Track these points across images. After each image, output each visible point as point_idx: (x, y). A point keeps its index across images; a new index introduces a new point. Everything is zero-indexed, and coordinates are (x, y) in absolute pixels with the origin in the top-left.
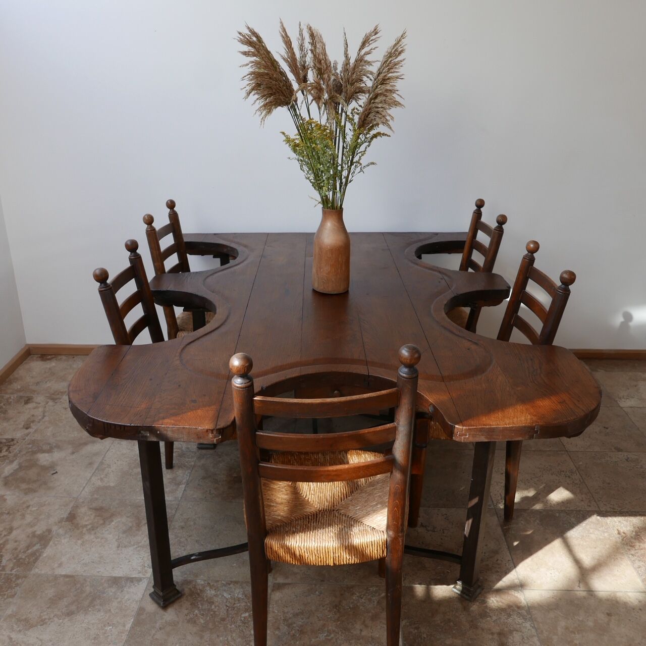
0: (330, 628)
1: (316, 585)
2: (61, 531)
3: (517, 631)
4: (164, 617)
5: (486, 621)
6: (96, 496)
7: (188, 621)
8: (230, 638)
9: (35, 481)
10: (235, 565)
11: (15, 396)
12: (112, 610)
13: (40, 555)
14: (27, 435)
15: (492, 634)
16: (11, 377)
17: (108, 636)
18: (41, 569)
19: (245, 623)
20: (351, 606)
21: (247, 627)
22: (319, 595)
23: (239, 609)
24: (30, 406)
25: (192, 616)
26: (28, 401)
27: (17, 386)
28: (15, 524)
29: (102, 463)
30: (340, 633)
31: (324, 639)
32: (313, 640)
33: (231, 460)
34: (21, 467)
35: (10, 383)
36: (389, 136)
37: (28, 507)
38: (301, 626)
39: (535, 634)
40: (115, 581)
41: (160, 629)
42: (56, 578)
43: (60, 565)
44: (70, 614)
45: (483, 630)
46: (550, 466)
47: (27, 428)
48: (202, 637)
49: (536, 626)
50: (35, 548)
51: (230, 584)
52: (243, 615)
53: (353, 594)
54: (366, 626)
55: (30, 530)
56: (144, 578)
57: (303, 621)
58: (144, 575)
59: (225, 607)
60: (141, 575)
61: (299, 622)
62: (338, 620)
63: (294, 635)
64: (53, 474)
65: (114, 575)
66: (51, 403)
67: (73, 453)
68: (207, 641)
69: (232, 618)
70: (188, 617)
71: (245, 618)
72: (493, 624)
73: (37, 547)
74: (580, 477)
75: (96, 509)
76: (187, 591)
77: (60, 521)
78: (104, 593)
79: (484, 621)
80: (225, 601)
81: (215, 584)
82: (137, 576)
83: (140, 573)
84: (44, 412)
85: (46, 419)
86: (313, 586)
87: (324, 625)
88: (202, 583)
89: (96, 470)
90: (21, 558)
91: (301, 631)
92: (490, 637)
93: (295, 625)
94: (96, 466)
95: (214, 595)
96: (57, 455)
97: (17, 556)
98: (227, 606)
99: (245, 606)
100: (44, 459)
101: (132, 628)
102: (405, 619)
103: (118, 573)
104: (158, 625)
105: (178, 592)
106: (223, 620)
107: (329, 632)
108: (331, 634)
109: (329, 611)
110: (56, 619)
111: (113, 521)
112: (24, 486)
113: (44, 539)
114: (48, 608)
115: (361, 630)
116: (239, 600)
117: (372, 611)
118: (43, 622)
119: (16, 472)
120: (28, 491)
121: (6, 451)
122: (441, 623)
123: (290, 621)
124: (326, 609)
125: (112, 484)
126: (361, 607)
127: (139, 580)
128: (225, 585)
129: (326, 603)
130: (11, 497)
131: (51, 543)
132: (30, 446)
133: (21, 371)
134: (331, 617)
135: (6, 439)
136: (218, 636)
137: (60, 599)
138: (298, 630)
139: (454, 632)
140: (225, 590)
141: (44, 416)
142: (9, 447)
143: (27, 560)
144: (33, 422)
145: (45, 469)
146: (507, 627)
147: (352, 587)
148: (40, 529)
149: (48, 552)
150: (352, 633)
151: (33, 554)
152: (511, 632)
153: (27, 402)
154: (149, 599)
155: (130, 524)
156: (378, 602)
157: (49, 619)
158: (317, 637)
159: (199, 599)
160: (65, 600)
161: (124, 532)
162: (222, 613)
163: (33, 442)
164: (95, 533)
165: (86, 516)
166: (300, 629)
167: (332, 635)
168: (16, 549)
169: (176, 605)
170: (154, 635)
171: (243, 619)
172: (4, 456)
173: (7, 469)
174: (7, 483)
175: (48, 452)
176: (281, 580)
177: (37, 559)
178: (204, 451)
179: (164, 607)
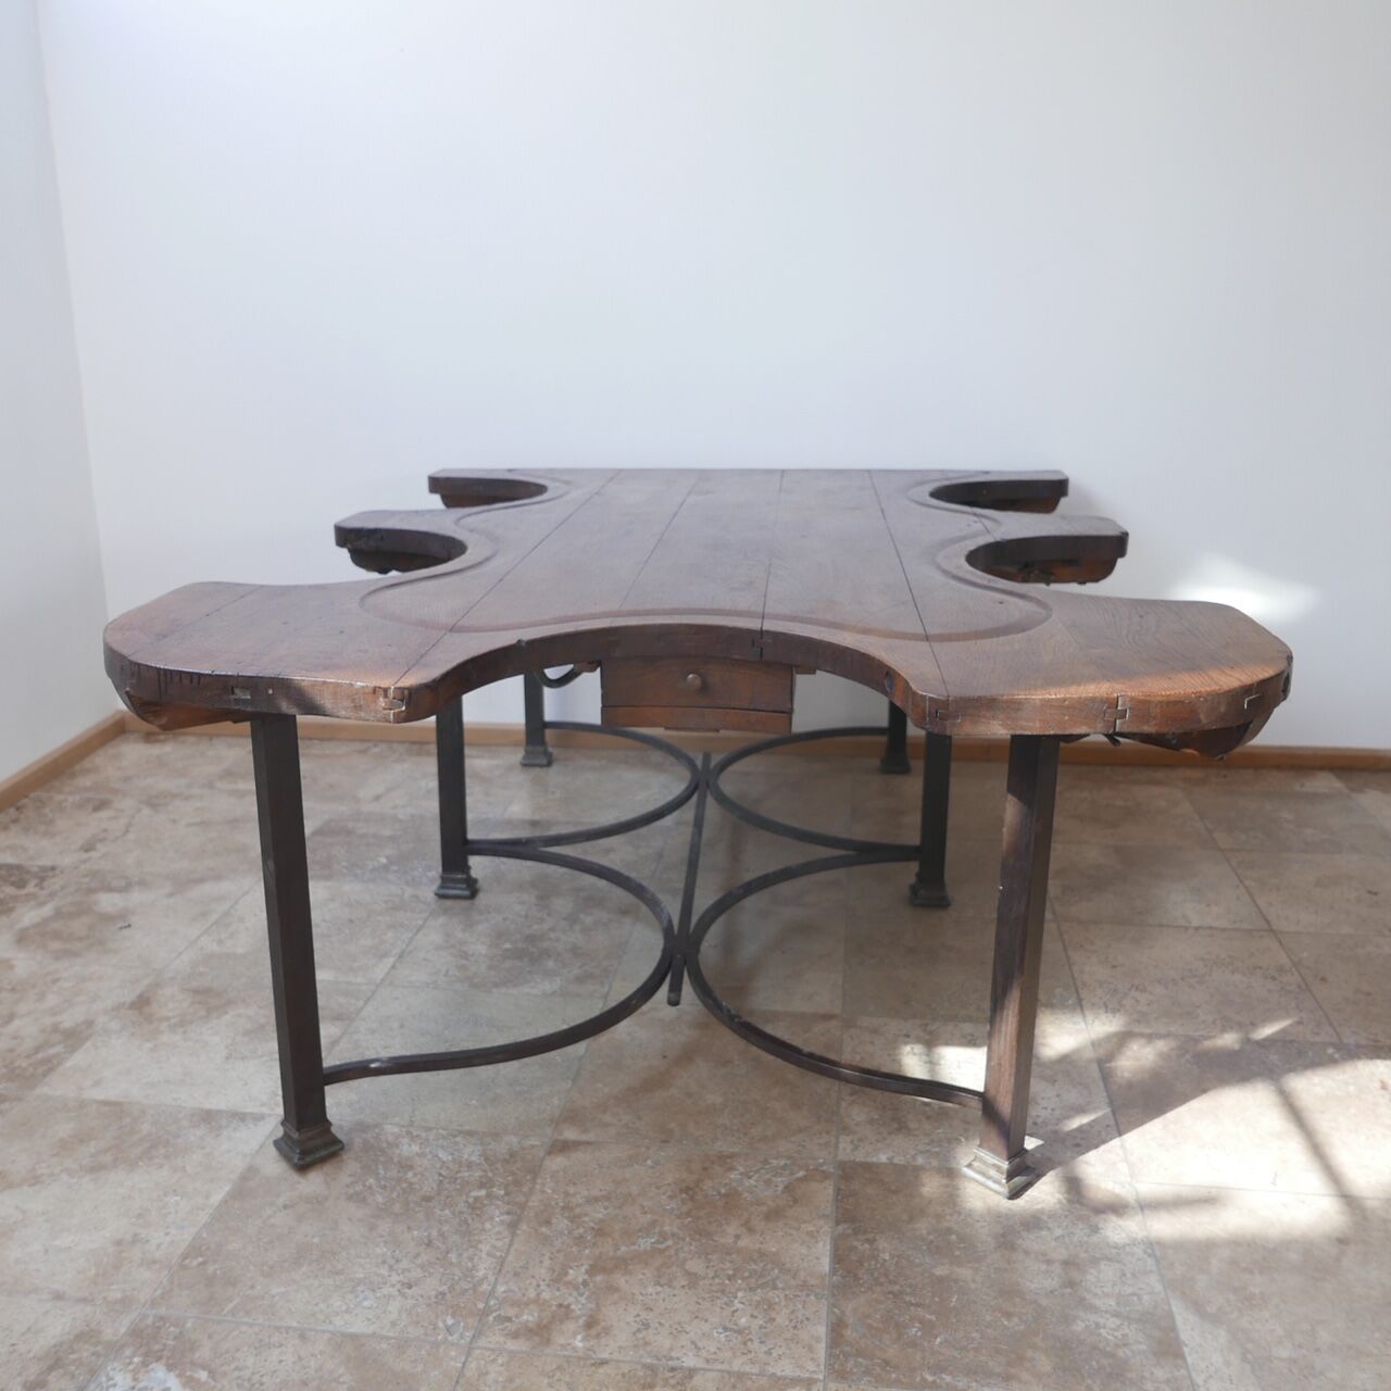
0: (667, 1228)
1: (648, 1148)
2: (114, 1025)
3: (1110, 1260)
4: (299, 1186)
5: (1037, 1237)
6: (201, 969)
7: (350, 1198)
8: (434, 1233)
9: (80, 939)
10: (474, 1102)
11: (78, 797)
12: (188, 1168)
13: (59, 1064)
14: (85, 861)
15: (1049, 1262)
16: (77, 767)
17: (169, 1213)
18: (57, 1088)
19: (473, 1208)
20: (723, 1191)
21: (477, 1215)
22: (652, 1167)
23: (468, 1183)
24: (104, 814)
25: (359, 1188)
26: (101, 805)
27: (85, 781)
28: (22, 1008)
29: (227, 914)
30: (688, 1239)
31: (649, 1248)
32: (623, 1249)
33: (505, 919)
34: (58, 914)
35: (73, 776)
37: (55, 981)
38: (601, 1221)
39: (1154, 1268)
40: (208, 1118)
41: (285, 1207)
42: (82, 1105)
43: (97, 1083)
44: (96, 1169)
45: (1027, 1253)
46: (1230, 957)
47: (87, 851)
48: (372, 1228)
49: (1158, 1254)
50: (52, 1051)
51: (455, 1136)
52: (474, 1194)
53: (732, 1169)
54: (751, 1230)
55: (48, 1021)
56: (270, 1115)
57: (605, 1212)
58: (273, 1109)
59: (436, 1177)
60: (265, 1110)
61: (598, 1213)
62: (688, 1214)
63: (582, 1237)
64: (121, 928)
65: (207, 1106)
66: (146, 811)
67: (171, 895)
68: (382, 1236)
69: (448, 1197)
70: (351, 1191)
71: (476, 1199)
72: (1054, 1243)
73: (58, 1049)
74: (1300, 979)
75: (196, 992)
76: (358, 1142)
77: (118, 1008)
78: (178, 1136)
79: (1031, 1237)
80: (438, 1166)
81: (424, 1135)
82: (255, 1111)
83: (262, 1105)
84: (129, 825)
85: (131, 836)
86: (643, 1149)
87: (653, 1223)
88: (396, 1130)
89: (212, 925)
90: (20, 1067)
91: (599, 1229)
92: (1044, 1267)
93: (586, 1219)
94: (214, 917)
95: (417, 1154)
96: (136, 897)
97: (12, 1063)
98: (440, 1175)
99: (480, 1177)
100: (108, 902)
101: (224, 1202)
102: (845, 1222)
103: (216, 1103)
104: (281, 1201)
105: (336, 1141)
106: (428, 1199)
107: (663, 1237)
108: (665, 1240)
109: (671, 1197)
110: (64, 1177)
111: (226, 1013)
112: (56, 945)
113: (74, 1037)
114: (54, 1156)
115: (737, 1237)
116: (470, 1165)
117: (770, 1203)
118: (35, 1180)
119: (46, 921)
120: (59, 956)
121: (36, 886)
122: (929, 1234)
123: (578, 1211)
124: (664, 1194)
125: (240, 951)
126: (745, 1195)
127: (258, 1118)
128: (444, 1137)
129: (666, 1182)
130: (25, 964)
131: (88, 1044)
132: (87, 880)
133: (100, 759)
134: (673, 1209)
135: (39, 867)
136: (409, 1228)
137: (82, 1141)
138: (593, 1229)
139: (957, 1253)
140: (442, 1147)
141: (127, 831)
142: (42, 879)
143: (31, 1070)
144: (102, 840)
145: (108, 918)
146: (1086, 1251)
147: (732, 1156)
148: (68, 1020)
149: (78, 1058)
150: (714, 1241)
151: (47, 1061)
152: (1095, 1261)
153: (97, 809)
154: (273, 1151)
155: (262, 1021)
156: (786, 1187)
157: (51, 1175)
158: (634, 1244)
159: (382, 1159)
160: (93, 1143)
161: (246, 1033)
162: (429, 1187)
163: (94, 874)
164: (185, 1032)
165: (172, 1002)
166: (596, 1227)
167: (670, 1243)
168: (11, 1051)
169: (328, 1168)
170: (269, 1217)
171: (471, 1200)
172: (27, 895)
173: (29, 916)
174: (22, 939)
175: (120, 890)
176: (570, 1134)
177: (51, 1070)
178: (448, 903)
179: (303, 1168)
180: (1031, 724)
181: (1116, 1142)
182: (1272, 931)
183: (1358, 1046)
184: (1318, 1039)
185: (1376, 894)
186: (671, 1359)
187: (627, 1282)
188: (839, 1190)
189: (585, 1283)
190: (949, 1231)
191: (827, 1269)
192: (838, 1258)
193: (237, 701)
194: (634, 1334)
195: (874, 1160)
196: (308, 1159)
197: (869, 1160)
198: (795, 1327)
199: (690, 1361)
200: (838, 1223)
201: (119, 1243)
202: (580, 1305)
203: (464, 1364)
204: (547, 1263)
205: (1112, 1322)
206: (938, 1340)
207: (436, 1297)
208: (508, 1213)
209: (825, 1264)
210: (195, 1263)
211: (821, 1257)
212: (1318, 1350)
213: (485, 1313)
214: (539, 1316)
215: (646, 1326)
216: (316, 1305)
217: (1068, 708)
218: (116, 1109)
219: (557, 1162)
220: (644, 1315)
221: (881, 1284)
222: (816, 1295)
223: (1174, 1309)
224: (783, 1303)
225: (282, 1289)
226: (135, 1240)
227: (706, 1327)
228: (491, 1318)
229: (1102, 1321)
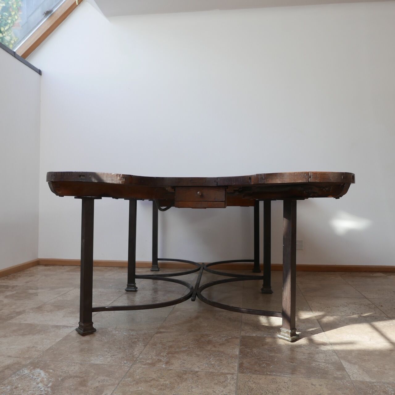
0: (190, 346)
1: (185, 333)
2: (31, 311)
3: (322, 353)
4: (82, 338)
5: (300, 349)
6: (57, 302)
7: (97, 341)
8: (122, 347)
9: (23, 297)
11: (25, 275)
12: (50, 335)
13: (15, 317)
14: (26, 285)
17: (44, 342)
18: (13, 321)
19: (133, 343)
20: (207, 340)
21: (135, 344)
22: (186, 336)
23: (132, 338)
24: (32, 277)
25: (100, 339)
27: (27, 272)
28: (5, 308)
29: (65, 293)
30: (196, 348)
31: (185, 350)
32: (177, 350)
33: (145, 295)
34: (17, 293)
37: (15, 304)
38: (171, 345)
39: (335, 355)
40: (57, 327)
42: (20, 324)
43: (25, 321)
44: (23, 335)
45: (297, 352)
46: (354, 302)
47: (26, 283)
48: (103, 346)
49: (336, 352)
50: (13, 315)
51: (129, 330)
53: (210, 337)
54: (215, 347)
55: (12, 310)
62: (197, 344)
63: (165, 348)
64: (34, 296)
66: (44, 277)
67: (50, 290)
68: (106, 347)
69: (126, 341)
71: (134, 341)
72: (305, 350)
73: (15, 315)
74: (374, 306)
75: (55, 306)
77: (33, 308)
78: (48, 330)
80: (123, 335)
81: (119, 330)
83: (73, 325)
84: (39, 279)
85: (39, 281)
87: (186, 346)
88: (111, 329)
89: (61, 295)
90: (3, 318)
91: (170, 347)
92: (303, 354)
93: (167, 345)
95: (117, 333)
96: (39, 291)
98: (124, 337)
99: (136, 337)
100: (31, 291)
101: (60, 341)
102: (243, 346)
103: (58, 324)
104: (77, 341)
105: (94, 329)
106: (120, 341)
108: (190, 348)
109: (192, 341)
110: (14, 336)
111: (64, 309)
112: (16, 298)
113: (20, 313)
114: (11, 332)
115: (211, 348)
116: (133, 335)
117: (221, 342)
118: (5, 336)
119: (13, 294)
120: (17, 300)
121: (11, 289)
122: (268, 348)
123: (164, 343)
124: (190, 341)
125: (69, 299)
126: (214, 341)
127: (71, 327)
129: (190, 339)
130: (6, 301)
131: (23, 314)
132: (26, 288)
133: (31, 269)
134: (192, 343)
135: (12, 285)
136: (114, 346)
137: (20, 330)
139: (276, 351)
142: (13, 288)
143: (6, 318)
144: (31, 281)
145: (31, 294)
146: (315, 352)
147: (210, 334)
148: (18, 310)
149: (20, 316)
150: (204, 349)
151: (11, 317)
152: (318, 353)
153: (30, 277)
154: (76, 332)
155: (74, 311)
156: (226, 340)
157: (10, 336)
158: (180, 349)
159: (107, 334)
160: (23, 331)
161: (69, 313)
162: (120, 339)
163: (28, 287)
164: (51, 313)
165: (48, 308)
169: (91, 335)
170: (73, 344)
172: (9, 290)
173: (9, 293)
174: (6, 297)
175: (35, 289)
176: (162, 330)
178: (128, 292)
179: (83, 335)
180: (287, 180)
182: (366, 298)
183: (393, 317)
184: (381, 316)
186: (191, 369)
187: (178, 356)
188: (241, 340)
189: (166, 356)
190: (274, 348)
191: (238, 354)
192: (241, 352)
193: (81, 179)
194: (180, 365)
195: (252, 335)
196: (86, 332)
197: (250, 335)
198: (228, 364)
199: (197, 369)
200: (241, 346)
201: (28, 347)
202: (164, 360)
203: (129, 369)
204: (155, 352)
205: (323, 364)
206: (271, 367)
207: (122, 357)
208: (144, 343)
209: (238, 353)
210: (51, 351)
211: (237, 351)
212: (386, 369)
213: (136, 360)
214: (152, 361)
215: (184, 363)
216: (86, 359)
217: (296, 175)
218: (31, 325)
219: (159, 335)
220: (183, 361)
221: (254, 357)
222: (235, 358)
223: (342, 362)
224: (225, 360)
225: (76, 356)
226: (33, 347)
227: (202, 364)
228: (138, 362)
229: (320, 364)
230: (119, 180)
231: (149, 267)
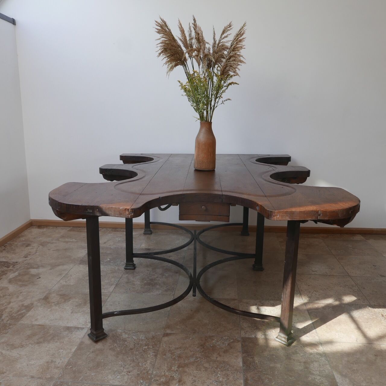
0: (197, 356)
1: (190, 335)
2: (39, 304)
3: (316, 361)
4: (96, 346)
5: (296, 356)
6: (61, 289)
7: (110, 349)
8: (135, 358)
9: (27, 281)
10: (141, 323)
11: (21, 243)
12: (64, 342)
13: (25, 315)
14: (26, 260)
15: (300, 362)
16: (20, 235)
17: (61, 354)
18: (25, 321)
19: (144, 351)
20: (211, 345)
21: (146, 353)
22: (192, 340)
23: (142, 344)
24: (28, 248)
25: (112, 347)
26: (28, 245)
27: (23, 239)
28: (12, 300)
29: (67, 274)
30: (203, 358)
31: (193, 361)
32: (186, 361)
33: (144, 275)
34: (19, 275)
35: (19, 237)
36: (238, 84)
37: (21, 293)
38: (179, 354)
39: (328, 363)
40: (68, 329)
41: (93, 352)
42: (33, 326)
43: (36, 320)
44: (38, 343)
45: (294, 360)
46: (339, 283)
47: (25, 258)
48: (117, 357)
49: (328, 360)
50: (22, 312)
51: (137, 332)
52: (144, 348)
53: (213, 340)
54: (220, 356)
55: (21, 303)
56: (85, 328)
57: (180, 352)
58: (86, 326)
60: (84, 326)
61: (178, 352)
62: (203, 352)
63: (175, 358)
64: (38, 278)
65: (68, 326)
66: (41, 247)
67: (51, 269)
68: (120, 359)
69: (137, 349)
70: (110, 347)
71: (145, 349)
72: (301, 358)
73: (24, 311)
75: (61, 295)
76: (111, 334)
77: (39, 300)
78: (61, 334)
80: (133, 340)
81: (128, 332)
82: (81, 327)
83: (83, 325)
84: (37, 251)
85: (38, 254)
86: (189, 335)
87: (194, 354)
88: (121, 331)
89: (63, 277)
90: (14, 316)
91: (179, 356)
92: (299, 364)
93: (175, 353)
95: (127, 337)
96: (41, 270)
97: (12, 315)
98: (134, 343)
99: (145, 343)
100: (33, 271)
101: (75, 351)
102: (245, 353)
103: (70, 325)
104: (91, 351)
105: (105, 334)
106: (132, 349)
107: (197, 358)
108: (198, 358)
109: (198, 347)
110: (30, 345)
111: (70, 301)
112: (20, 283)
113: (29, 308)
114: (26, 340)
115: (217, 358)
116: (142, 340)
117: (224, 348)
118: (22, 346)
119: (16, 276)
120: (21, 286)
121: (12, 267)
122: (268, 356)
123: (173, 351)
124: (196, 347)
125: (72, 284)
126: (217, 346)
127: (82, 329)
128: (134, 333)
129: (196, 343)
130: (12, 288)
131: (32, 309)
132: (26, 265)
133: (26, 233)
134: (198, 350)
135: (13, 262)
136: (127, 357)
137: (34, 336)
138: (177, 356)
139: (276, 360)
140: (134, 335)
141: (36, 252)
142: (14, 265)
143: (17, 317)
144: (29, 255)
145: (34, 276)
146: (309, 360)
147: (213, 336)
148: (26, 303)
149: (30, 313)
150: (211, 359)
151: (22, 314)
152: (312, 362)
153: (27, 246)
154: (87, 337)
155: (80, 303)
156: (228, 344)
157: (26, 345)
158: (189, 360)
159: (118, 339)
160: (37, 336)
161: (76, 306)
162: (132, 346)
163: (28, 264)
164: (59, 306)
165: (54, 298)
166: (178, 356)
167: (199, 359)
168: (11, 312)
169: (103, 341)
170: (89, 355)
171: (143, 349)
172: (10, 270)
173: (11, 275)
174: (10, 281)
175: (36, 268)
176: (168, 331)
177: (23, 317)
178: (128, 271)
179: (96, 342)
180: (296, 217)
181: (314, 331)
182: (349, 276)
183: (375, 305)
184: (364, 304)
185: (375, 266)
187: (188, 370)
188: (242, 345)
189: (177, 370)
190: (273, 355)
191: (242, 365)
192: (244, 362)
193: (88, 212)
194: (192, 383)
195: (251, 337)
196: (98, 339)
197: (249, 337)
198: (235, 381)
200: (243, 353)
201: (48, 362)
202: (176, 376)
204: (166, 365)
205: (318, 378)
206: (273, 383)
207: (137, 375)
208: (154, 352)
209: (241, 364)
210: (69, 367)
211: (239, 362)
212: (373, 383)
213: (151, 378)
214: (166, 379)
215: (195, 381)
216: (104, 378)
217: (306, 213)
218: (42, 327)
219: (166, 339)
220: (194, 378)
221: (257, 369)
222: (239, 372)
223: (334, 374)
224: (231, 374)
225: (94, 374)
226: (52, 361)
227: (211, 381)
228: (153, 380)
229: (316, 377)
230: (128, 214)
231: (142, 229)
